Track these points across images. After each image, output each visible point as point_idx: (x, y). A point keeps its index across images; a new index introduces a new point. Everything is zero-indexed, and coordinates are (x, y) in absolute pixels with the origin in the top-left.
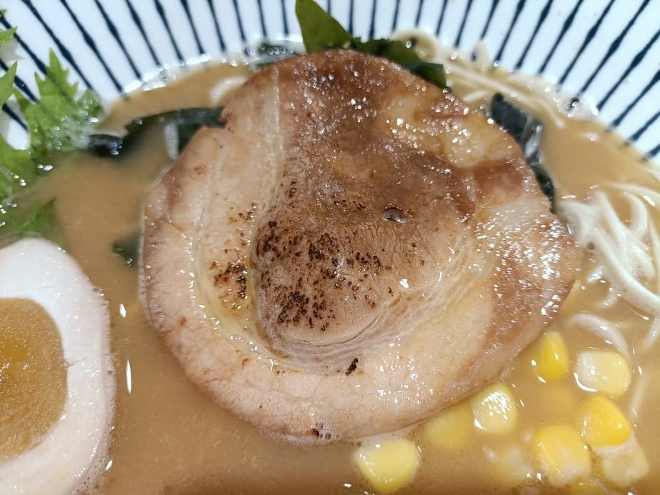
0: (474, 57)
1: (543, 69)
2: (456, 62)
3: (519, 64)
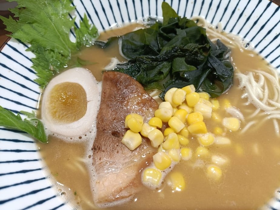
0: (217, 28)
1: (239, 33)
2: (211, 28)
3: (231, 31)
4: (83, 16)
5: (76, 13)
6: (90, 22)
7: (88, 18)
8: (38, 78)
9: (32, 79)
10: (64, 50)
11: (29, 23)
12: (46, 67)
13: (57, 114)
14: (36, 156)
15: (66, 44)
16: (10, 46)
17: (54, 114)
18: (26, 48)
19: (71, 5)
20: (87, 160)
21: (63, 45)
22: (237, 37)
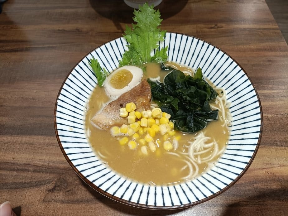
4: (166, 47)
5: (163, 43)
6: (167, 52)
7: (168, 49)
8: (122, 60)
9: (119, 59)
10: (144, 57)
11: (137, 35)
12: (129, 59)
13: (113, 81)
14: (92, 88)
15: (147, 54)
16: (121, 39)
17: (112, 79)
18: (127, 45)
19: (164, 38)
20: (104, 105)
21: (145, 54)
22: (230, 117)
